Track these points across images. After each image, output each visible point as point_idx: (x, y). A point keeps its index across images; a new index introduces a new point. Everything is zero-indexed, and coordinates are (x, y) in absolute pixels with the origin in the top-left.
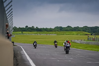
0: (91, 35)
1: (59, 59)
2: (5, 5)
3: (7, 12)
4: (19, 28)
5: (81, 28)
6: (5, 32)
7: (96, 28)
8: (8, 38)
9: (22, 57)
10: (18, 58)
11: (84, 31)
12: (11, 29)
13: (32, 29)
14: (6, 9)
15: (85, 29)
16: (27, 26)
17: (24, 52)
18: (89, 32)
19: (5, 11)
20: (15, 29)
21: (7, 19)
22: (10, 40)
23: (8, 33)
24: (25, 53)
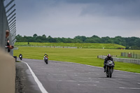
0: (126, 49)
1: (79, 83)
2: (5, 5)
3: (7, 15)
4: (25, 37)
5: (112, 39)
6: (5, 43)
7: (134, 39)
8: (9, 51)
9: (27, 78)
10: (22, 79)
11: (116, 43)
12: (13, 38)
13: (42, 39)
14: (7, 9)
15: (118, 40)
16: (35, 35)
17: (31, 71)
18: (122, 45)
19: (5, 13)
20: (19, 39)
21: (7, 23)
22: (12, 54)
23: (8, 44)
24: (32, 73)
